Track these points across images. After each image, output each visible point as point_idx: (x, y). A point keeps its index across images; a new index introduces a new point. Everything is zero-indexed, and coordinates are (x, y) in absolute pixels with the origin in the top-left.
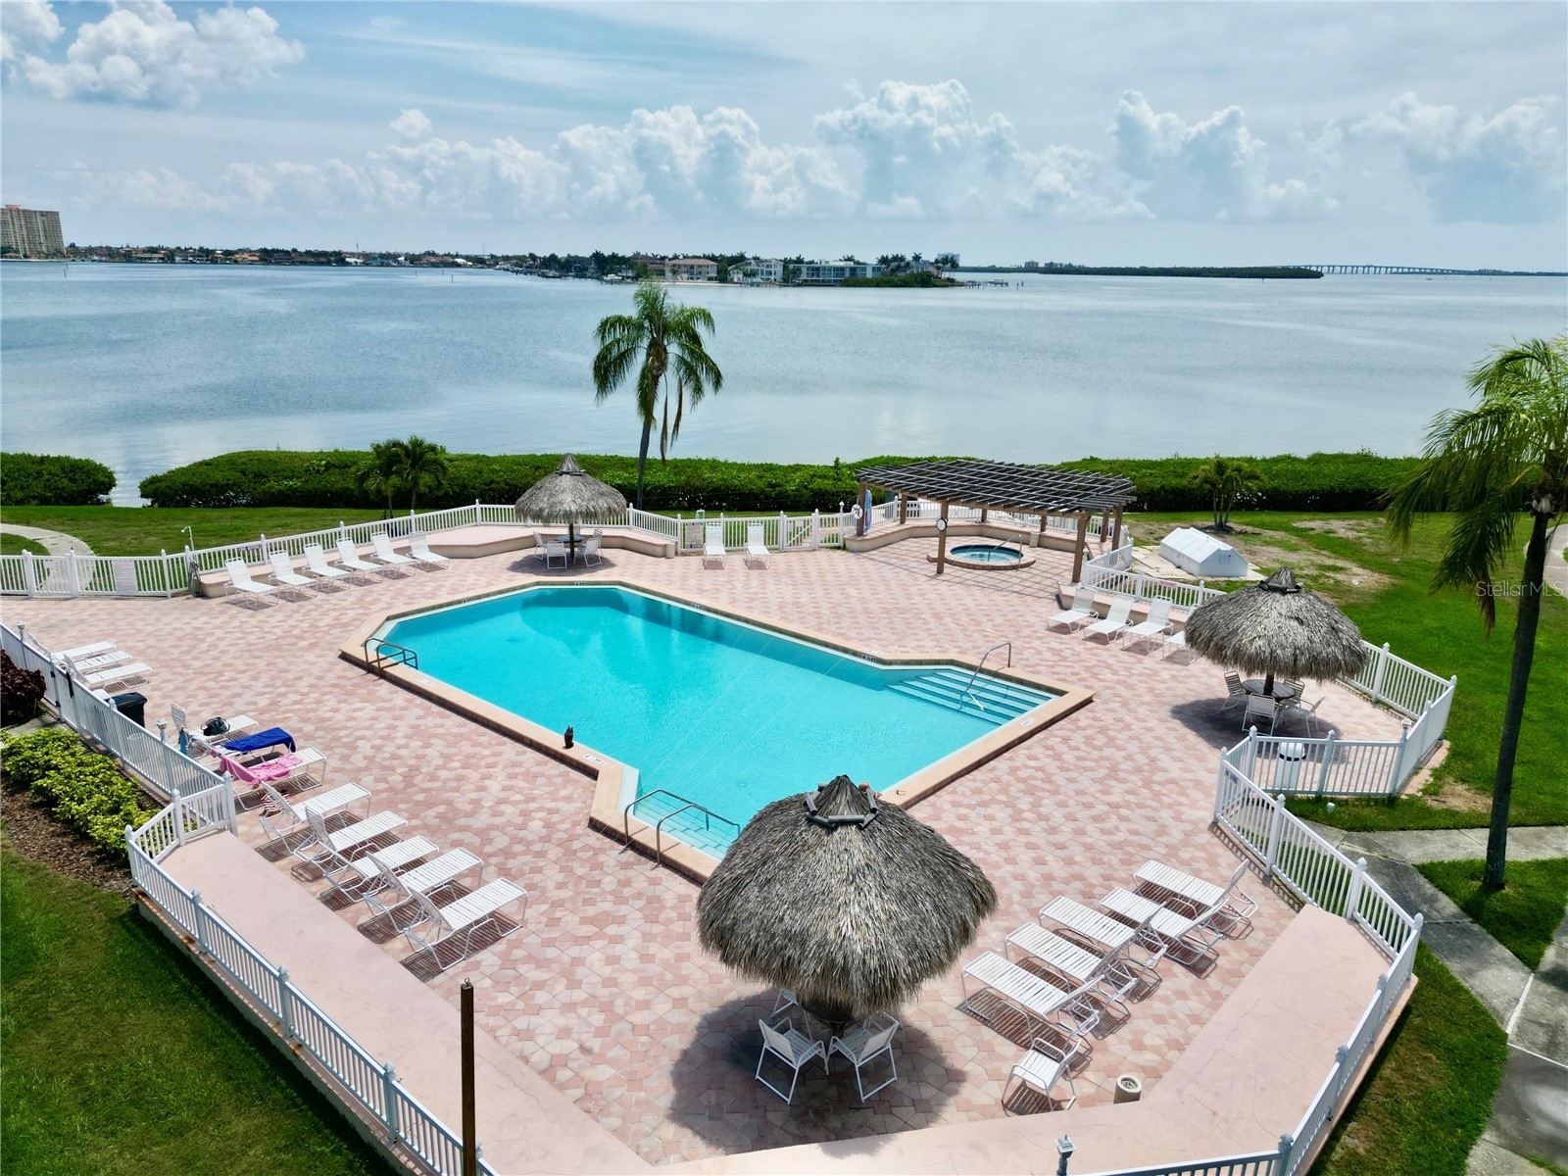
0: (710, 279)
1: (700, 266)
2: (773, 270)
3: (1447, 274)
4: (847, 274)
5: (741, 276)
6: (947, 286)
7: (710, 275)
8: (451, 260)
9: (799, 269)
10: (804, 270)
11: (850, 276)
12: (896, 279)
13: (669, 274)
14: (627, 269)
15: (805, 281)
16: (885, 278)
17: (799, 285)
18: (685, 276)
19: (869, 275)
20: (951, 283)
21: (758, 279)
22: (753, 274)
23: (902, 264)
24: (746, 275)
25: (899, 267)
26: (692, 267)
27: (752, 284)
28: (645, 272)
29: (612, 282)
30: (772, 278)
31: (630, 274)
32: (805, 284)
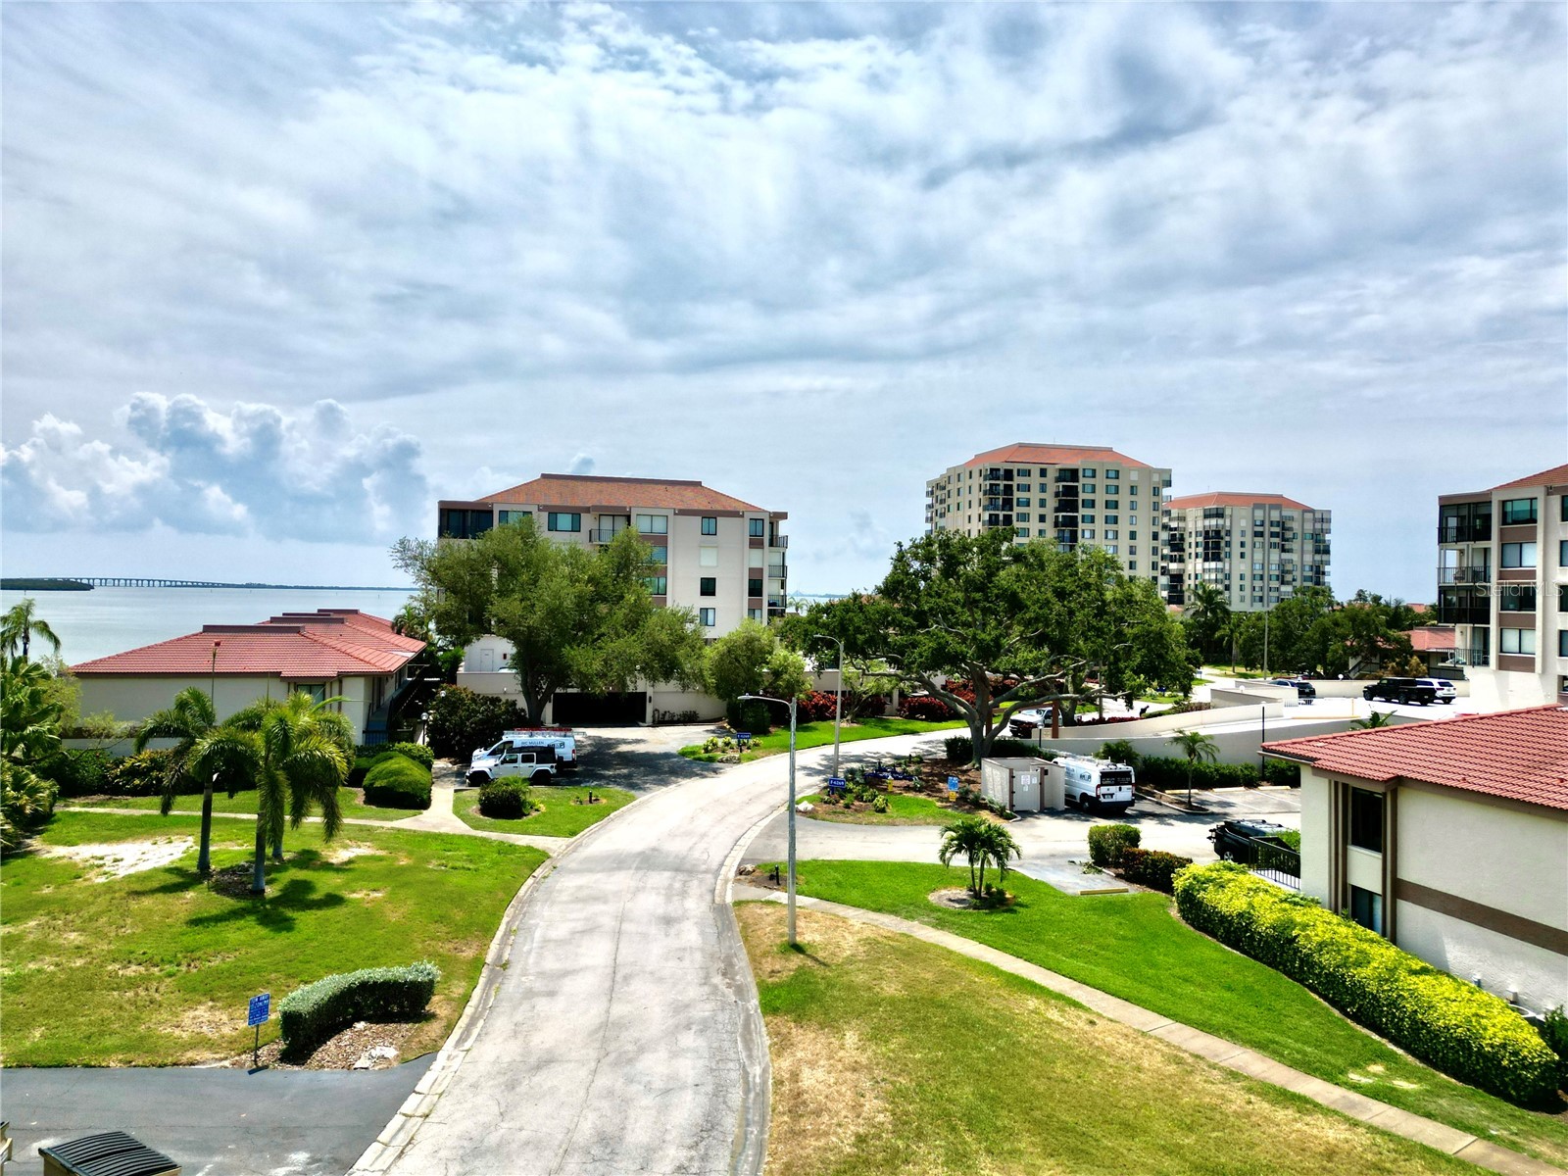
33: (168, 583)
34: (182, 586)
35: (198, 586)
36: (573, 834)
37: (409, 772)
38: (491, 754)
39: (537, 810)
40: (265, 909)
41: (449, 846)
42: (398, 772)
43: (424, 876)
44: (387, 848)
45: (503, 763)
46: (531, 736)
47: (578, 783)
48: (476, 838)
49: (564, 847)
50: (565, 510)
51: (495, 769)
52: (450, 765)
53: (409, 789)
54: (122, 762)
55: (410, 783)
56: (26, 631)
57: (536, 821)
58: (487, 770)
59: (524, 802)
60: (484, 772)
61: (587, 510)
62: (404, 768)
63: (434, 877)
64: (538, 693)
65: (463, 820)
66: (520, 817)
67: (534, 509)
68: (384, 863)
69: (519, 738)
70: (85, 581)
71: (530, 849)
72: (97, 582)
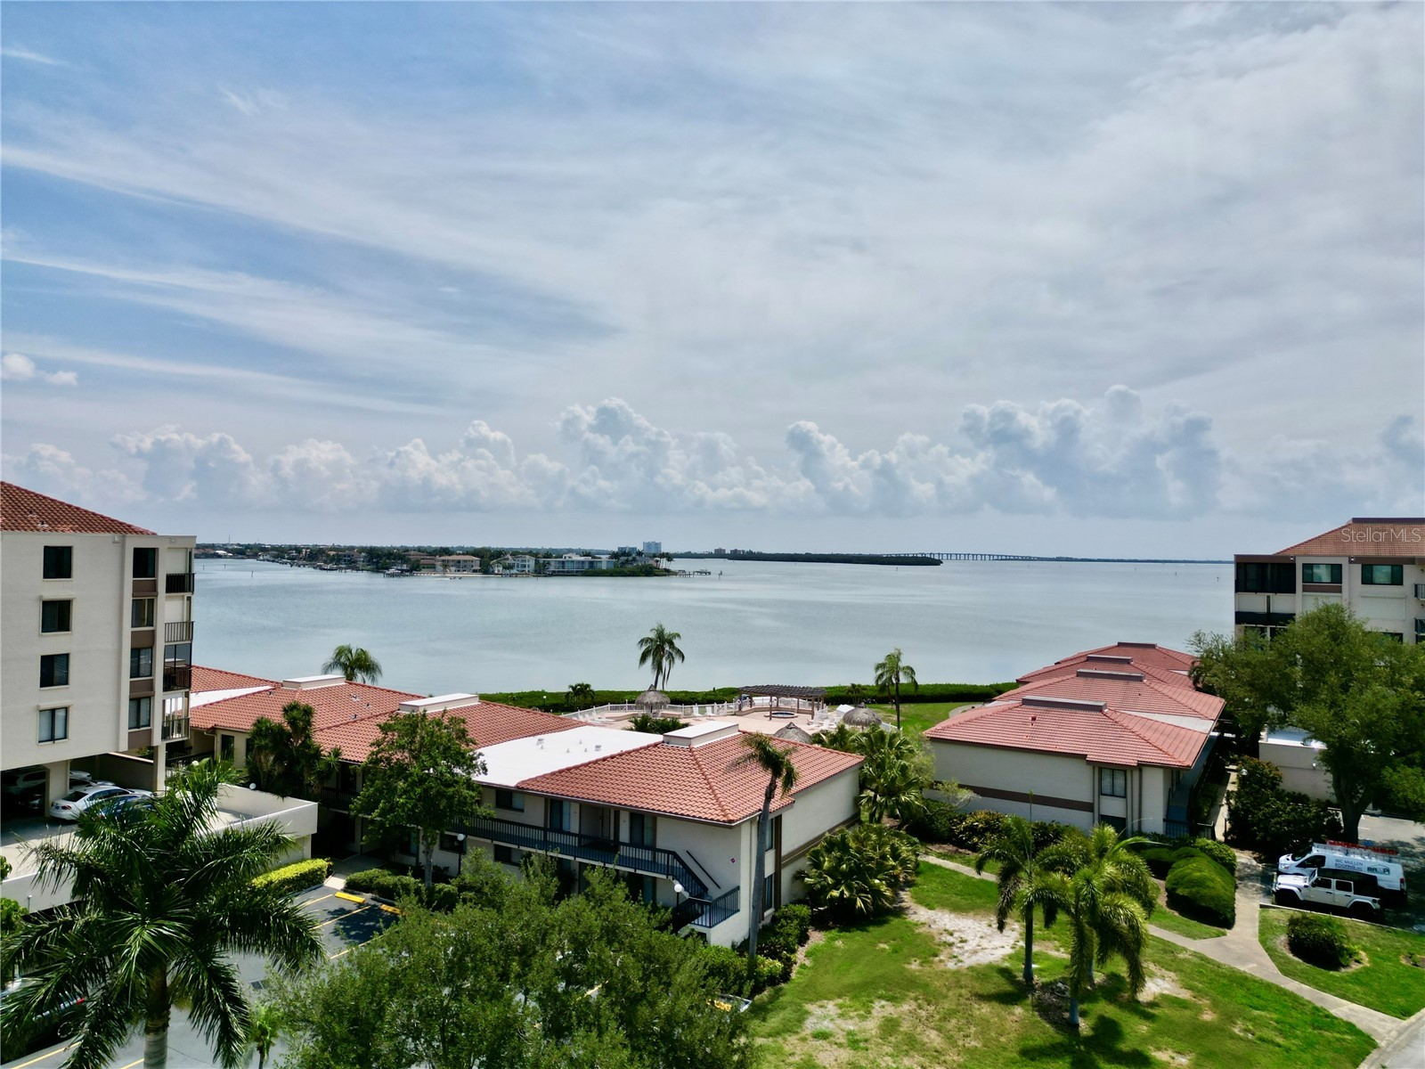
0: (475, 571)
1: (465, 561)
2: (527, 563)
3: (1034, 560)
4: (587, 566)
5: (501, 569)
6: (665, 575)
7: (474, 568)
8: (212, 552)
9: (549, 563)
10: (553, 564)
11: (589, 567)
12: (625, 570)
13: (439, 568)
14: (402, 564)
15: (554, 572)
16: (617, 570)
17: (550, 575)
18: (453, 569)
19: (604, 567)
20: (667, 572)
21: (514, 571)
22: (510, 567)
23: (630, 558)
24: (505, 568)
25: (627, 561)
26: (459, 562)
27: (511, 575)
28: (418, 566)
29: (392, 575)
30: (527, 569)
31: (405, 567)
32: (553, 574)
33: (996, 557)
34: (1006, 560)
35: (1018, 560)
36: (1405, 1013)
37: (1211, 884)
38: (1301, 865)
39: (1358, 961)
40: (1080, 1049)
41: (1255, 1001)
42: (1199, 883)
43: (1229, 1044)
44: (1190, 988)
45: (1313, 885)
46: (1347, 854)
47: (1407, 923)
48: (1284, 993)
49: (1394, 1033)
50: (1383, 561)
51: (1304, 890)
52: (1255, 863)
53: (1212, 905)
54: (965, 818)
55: (1212, 898)
56: (898, 673)
57: (1356, 978)
58: (1295, 889)
59: (1342, 948)
60: (1292, 891)
61: (1412, 561)
62: (1205, 878)
63: (1240, 1048)
64: (1354, 797)
65: (1270, 956)
66: (1336, 969)
67: (1344, 561)
68: (1187, 1013)
69: (1334, 856)
70: (936, 557)
71: (1351, 1028)
72: (945, 557)
